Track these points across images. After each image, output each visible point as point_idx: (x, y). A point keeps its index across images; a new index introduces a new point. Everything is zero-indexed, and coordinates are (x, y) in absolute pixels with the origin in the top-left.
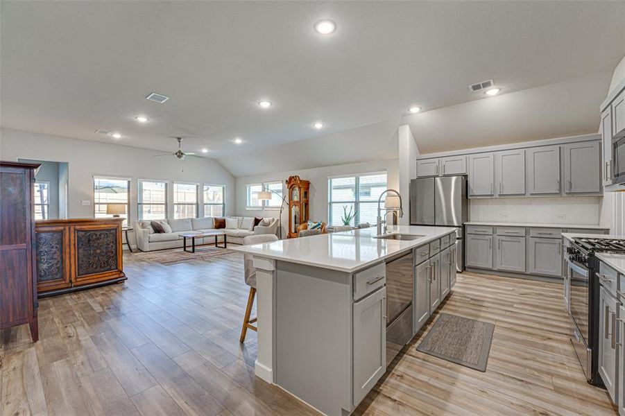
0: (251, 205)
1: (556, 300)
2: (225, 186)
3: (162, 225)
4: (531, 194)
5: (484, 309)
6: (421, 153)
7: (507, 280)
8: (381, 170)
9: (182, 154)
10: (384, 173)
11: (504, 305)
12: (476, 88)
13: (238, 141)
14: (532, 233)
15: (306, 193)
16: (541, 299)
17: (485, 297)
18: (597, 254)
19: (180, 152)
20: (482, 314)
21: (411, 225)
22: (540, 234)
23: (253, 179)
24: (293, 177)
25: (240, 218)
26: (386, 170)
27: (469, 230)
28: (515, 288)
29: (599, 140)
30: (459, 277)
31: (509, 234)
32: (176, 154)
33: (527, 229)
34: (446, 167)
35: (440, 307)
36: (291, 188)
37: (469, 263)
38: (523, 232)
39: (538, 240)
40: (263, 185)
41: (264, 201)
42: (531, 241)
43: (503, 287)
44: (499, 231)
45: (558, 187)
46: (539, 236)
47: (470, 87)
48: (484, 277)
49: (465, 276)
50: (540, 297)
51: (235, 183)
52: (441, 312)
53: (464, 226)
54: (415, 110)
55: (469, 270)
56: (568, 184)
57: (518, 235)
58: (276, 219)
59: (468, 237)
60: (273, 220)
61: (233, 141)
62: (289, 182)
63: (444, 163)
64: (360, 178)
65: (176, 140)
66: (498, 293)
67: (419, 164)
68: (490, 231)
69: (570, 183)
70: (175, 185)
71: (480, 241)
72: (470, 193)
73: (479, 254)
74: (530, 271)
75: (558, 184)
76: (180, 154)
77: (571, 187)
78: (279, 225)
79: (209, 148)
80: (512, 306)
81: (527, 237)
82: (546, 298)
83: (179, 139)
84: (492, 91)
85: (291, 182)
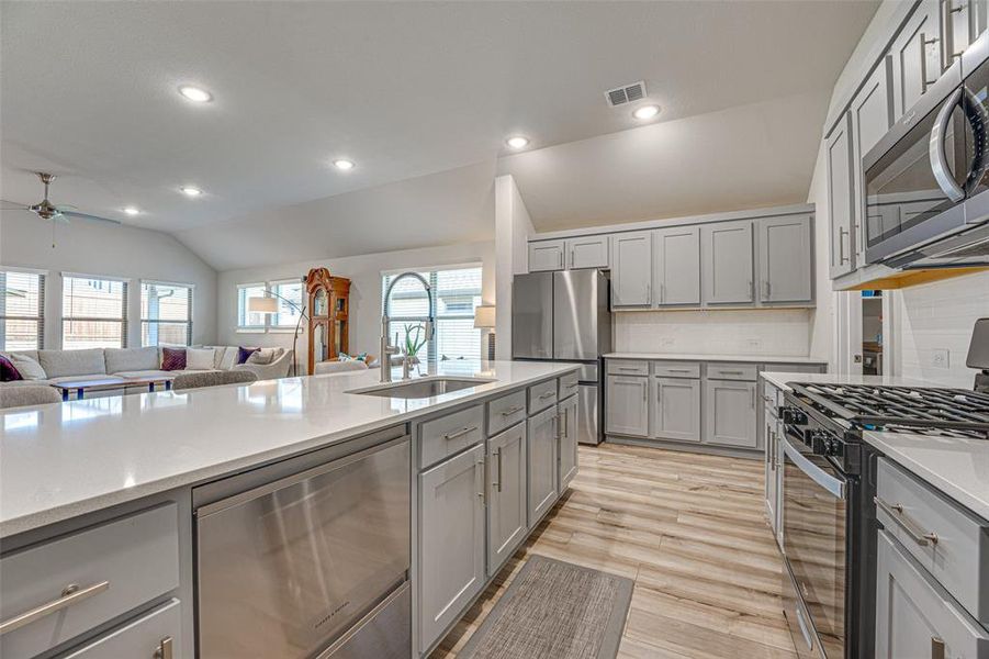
0: (247, 324)
1: (750, 497)
2: (193, 286)
3: (15, 363)
4: (709, 304)
5: (620, 534)
6: (537, 230)
7: (670, 458)
8: (472, 260)
9: (51, 210)
10: (477, 267)
11: (659, 519)
12: (617, 98)
13: (192, 192)
14: (712, 371)
15: (343, 302)
16: (724, 499)
17: (628, 501)
18: (869, 436)
19: (45, 204)
20: (616, 550)
21: (515, 359)
22: (722, 373)
23: (250, 274)
24: (316, 271)
25: (220, 348)
26: (479, 260)
27: (610, 368)
28: (682, 476)
29: (810, 213)
30: (589, 458)
31: (675, 375)
32: (34, 208)
33: (703, 364)
34: (576, 256)
35: (531, 539)
36: (314, 292)
37: (609, 429)
38: (695, 370)
39: (719, 384)
40: (267, 284)
41: (268, 317)
42: (710, 386)
43: (662, 475)
44: (660, 370)
45: (750, 293)
46: (722, 377)
47: (607, 94)
48: (633, 454)
49: (602, 452)
50: (724, 494)
51: (215, 282)
52: (530, 551)
53: (603, 359)
54: (517, 142)
55: (611, 440)
56: (765, 286)
57: (688, 375)
58: (286, 351)
59: (610, 380)
60: (282, 351)
61: (177, 190)
62: (309, 279)
63: (572, 248)
64: (439, 273)
65: (38, 178)
66: (654, 488)
67: (532, 251)
68: (644, 369)
69: (768, 285)
70: (67, 281)
71: (629, 387)
72: (614, 302)
73: (628, 412)
74: (709, 439)
75: (749, 287)
76: (47, 210)
77: (769, 293)
78: (292, 363)
79: (141, 207)
80: (673, 521)
81: (704, 379)
82: (734, 496)
83: (45, 177)
84: (646, 112)
85: (314, 281)
